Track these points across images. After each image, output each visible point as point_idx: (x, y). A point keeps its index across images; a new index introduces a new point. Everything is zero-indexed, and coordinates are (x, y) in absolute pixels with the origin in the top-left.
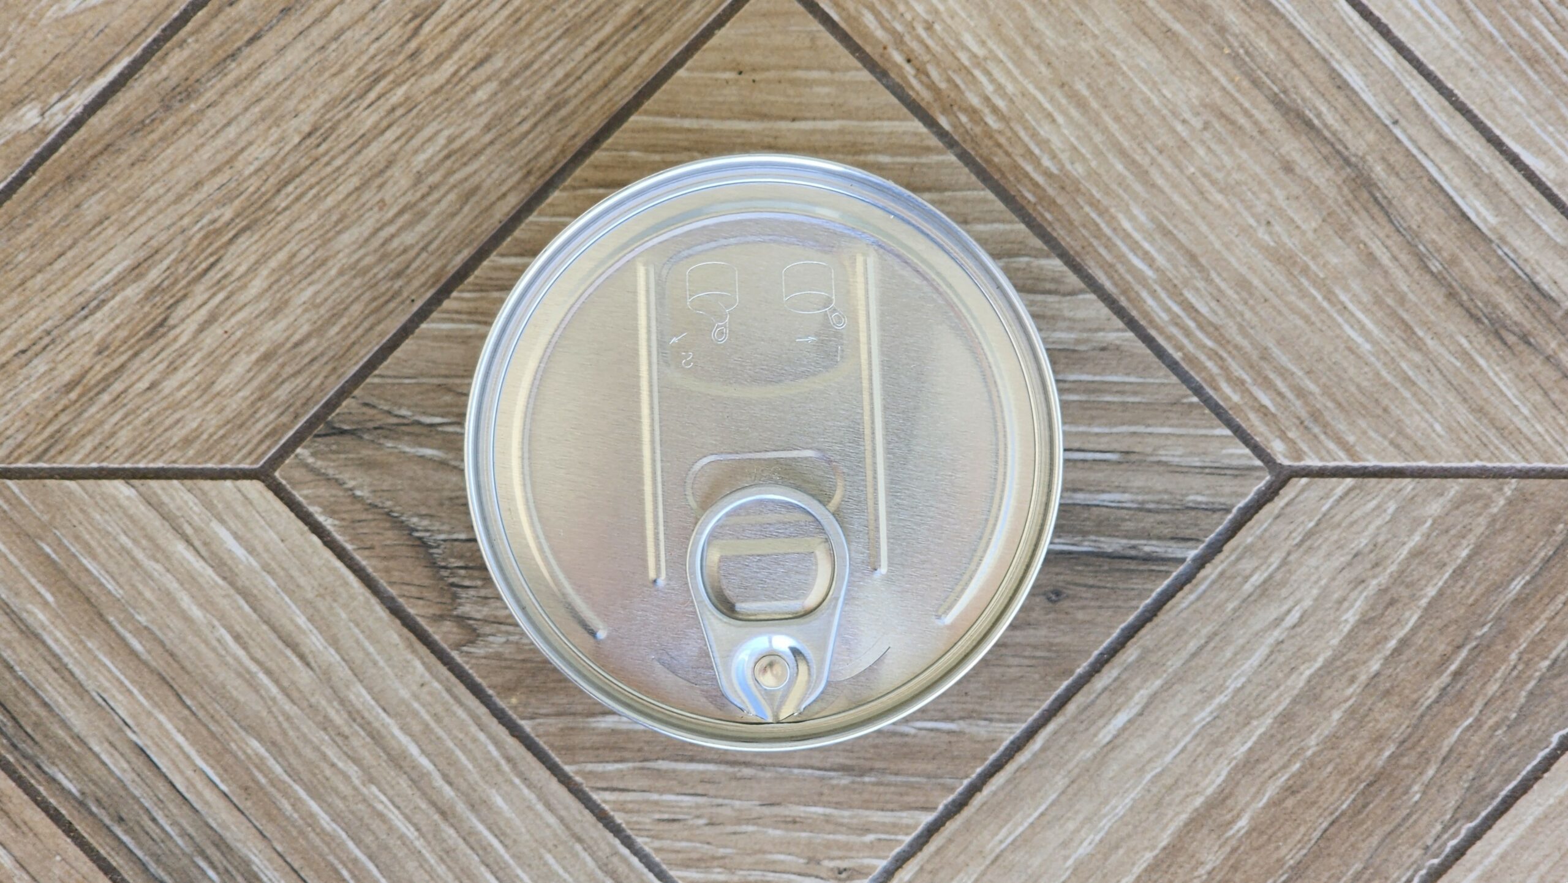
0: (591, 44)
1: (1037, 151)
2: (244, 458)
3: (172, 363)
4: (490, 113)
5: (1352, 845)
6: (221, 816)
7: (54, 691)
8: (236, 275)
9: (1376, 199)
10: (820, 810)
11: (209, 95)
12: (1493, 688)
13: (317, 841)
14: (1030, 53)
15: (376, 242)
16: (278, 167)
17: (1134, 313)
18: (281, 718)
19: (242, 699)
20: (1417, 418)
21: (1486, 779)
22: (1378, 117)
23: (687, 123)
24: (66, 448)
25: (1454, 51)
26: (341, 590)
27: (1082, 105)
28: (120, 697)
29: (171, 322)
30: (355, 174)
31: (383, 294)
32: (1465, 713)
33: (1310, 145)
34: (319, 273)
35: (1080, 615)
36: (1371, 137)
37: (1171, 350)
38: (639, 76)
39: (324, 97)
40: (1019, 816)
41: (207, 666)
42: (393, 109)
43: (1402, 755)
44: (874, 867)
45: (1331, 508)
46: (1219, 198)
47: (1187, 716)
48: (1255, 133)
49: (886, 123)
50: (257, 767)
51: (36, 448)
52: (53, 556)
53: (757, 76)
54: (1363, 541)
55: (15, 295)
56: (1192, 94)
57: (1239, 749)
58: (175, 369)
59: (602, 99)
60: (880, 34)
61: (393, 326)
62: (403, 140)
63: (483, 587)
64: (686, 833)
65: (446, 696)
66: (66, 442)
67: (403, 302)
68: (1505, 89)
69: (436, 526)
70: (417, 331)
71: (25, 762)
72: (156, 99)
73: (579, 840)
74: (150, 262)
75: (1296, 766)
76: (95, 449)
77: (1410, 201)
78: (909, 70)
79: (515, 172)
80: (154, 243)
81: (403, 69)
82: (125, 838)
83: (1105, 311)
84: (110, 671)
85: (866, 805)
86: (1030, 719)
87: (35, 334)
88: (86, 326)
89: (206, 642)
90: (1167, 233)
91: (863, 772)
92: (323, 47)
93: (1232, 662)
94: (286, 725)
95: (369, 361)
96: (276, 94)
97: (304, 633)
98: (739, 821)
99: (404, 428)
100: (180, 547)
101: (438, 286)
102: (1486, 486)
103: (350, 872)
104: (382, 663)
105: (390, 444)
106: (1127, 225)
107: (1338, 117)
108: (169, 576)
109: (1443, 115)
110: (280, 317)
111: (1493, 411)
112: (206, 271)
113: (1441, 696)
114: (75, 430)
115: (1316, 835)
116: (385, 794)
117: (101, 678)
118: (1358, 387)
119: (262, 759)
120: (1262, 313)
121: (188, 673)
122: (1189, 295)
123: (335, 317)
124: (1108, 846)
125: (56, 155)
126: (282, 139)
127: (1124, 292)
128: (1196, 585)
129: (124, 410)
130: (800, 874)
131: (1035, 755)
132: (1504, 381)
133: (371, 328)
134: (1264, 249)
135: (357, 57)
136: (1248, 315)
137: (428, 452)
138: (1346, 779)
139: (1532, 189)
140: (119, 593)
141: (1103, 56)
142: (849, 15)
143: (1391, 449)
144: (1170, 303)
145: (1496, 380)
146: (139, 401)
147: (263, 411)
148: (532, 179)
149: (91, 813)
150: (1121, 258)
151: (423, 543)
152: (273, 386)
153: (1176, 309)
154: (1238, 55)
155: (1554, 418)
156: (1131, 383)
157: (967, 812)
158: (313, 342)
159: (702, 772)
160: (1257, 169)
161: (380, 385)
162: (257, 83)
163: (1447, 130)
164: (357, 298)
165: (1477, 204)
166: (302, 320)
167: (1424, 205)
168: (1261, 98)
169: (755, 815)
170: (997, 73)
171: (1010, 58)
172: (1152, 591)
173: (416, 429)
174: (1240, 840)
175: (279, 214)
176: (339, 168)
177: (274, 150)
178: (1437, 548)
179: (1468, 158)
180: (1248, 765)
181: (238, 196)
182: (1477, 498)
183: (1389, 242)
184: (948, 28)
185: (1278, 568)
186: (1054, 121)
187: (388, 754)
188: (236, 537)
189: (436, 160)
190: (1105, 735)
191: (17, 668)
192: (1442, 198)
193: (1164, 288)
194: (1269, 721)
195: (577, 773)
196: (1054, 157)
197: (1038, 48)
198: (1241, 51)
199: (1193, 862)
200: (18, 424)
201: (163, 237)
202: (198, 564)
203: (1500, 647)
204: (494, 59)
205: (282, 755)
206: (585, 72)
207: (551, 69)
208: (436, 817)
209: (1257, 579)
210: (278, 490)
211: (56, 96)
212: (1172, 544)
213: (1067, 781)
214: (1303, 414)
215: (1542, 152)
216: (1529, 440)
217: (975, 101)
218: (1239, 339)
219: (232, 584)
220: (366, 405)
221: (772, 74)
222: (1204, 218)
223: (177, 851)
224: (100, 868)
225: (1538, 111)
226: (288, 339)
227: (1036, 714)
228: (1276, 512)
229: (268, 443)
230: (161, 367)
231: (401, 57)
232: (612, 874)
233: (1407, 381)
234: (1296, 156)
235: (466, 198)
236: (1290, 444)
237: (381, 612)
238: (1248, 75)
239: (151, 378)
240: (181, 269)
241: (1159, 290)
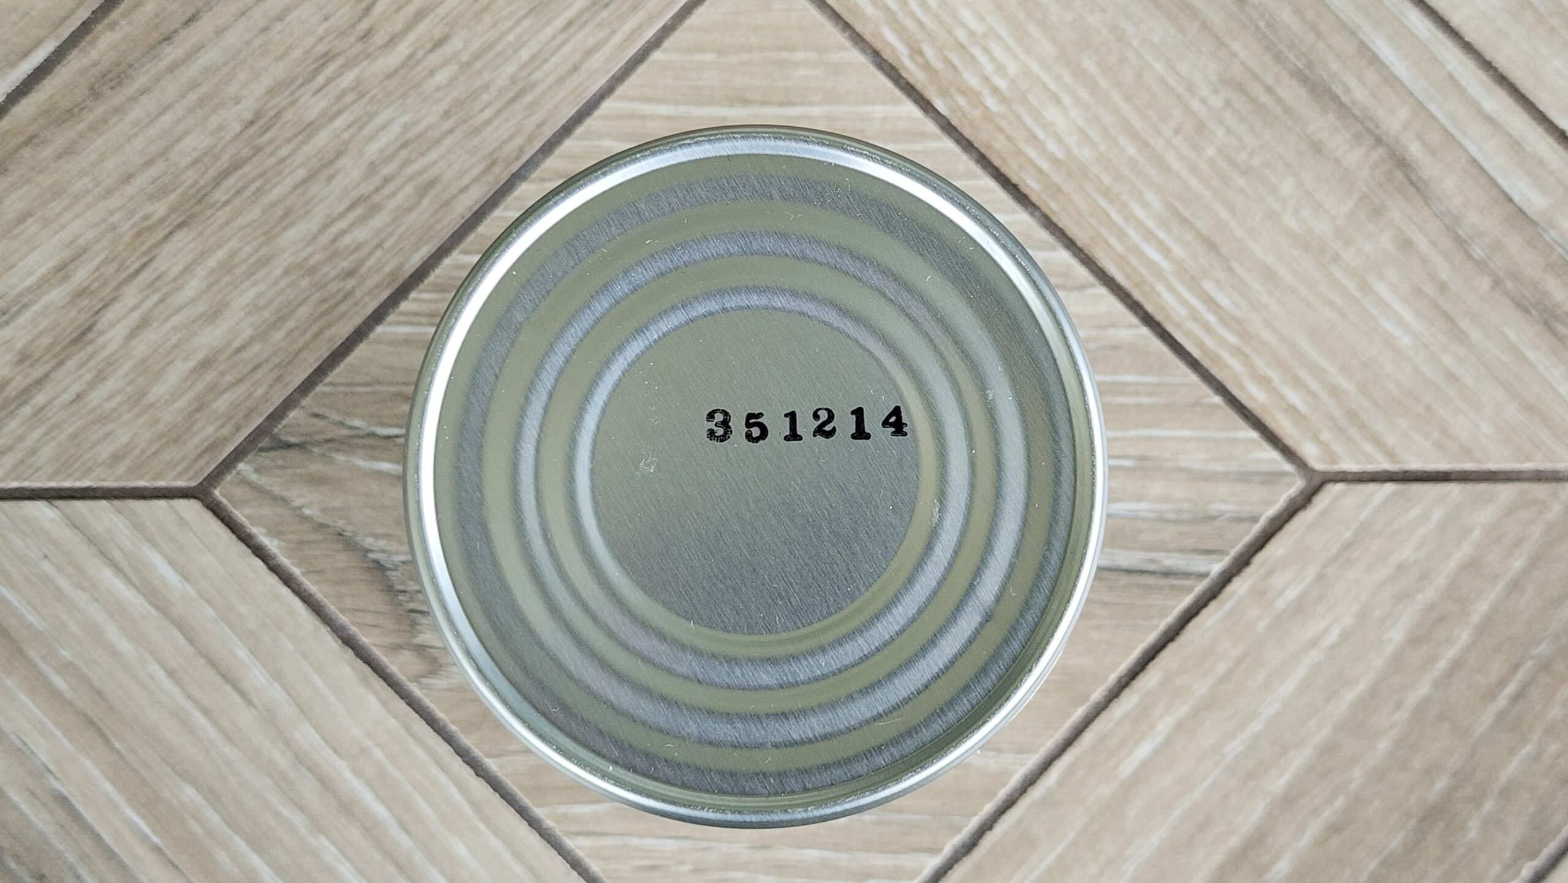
0: (560, 22)
1: (1040, 134)
2: (180, 474)
3: (100, 373)
4: (449, 99)
8: (172, 274)
9: (1411, 181)
11: (141, 81)
12: (1553, 713)
14: (1033, 29)
15: (325, 239)
16: (217, 158)
17: (1150, 308)
18: (220, 762)
19: (177, 742)
20: (1462, 418)
22: (1411, 94)
23: (664, 110)
26: (286, 618)
27: (1090, 85)
28: (41, 739)
29: (100, 326)
30: (303, 164)
31: (334, 295)
32: (1523, 741)
33: (1339, 124)
34: (263, 272)
36: (1404, 113)
37: (1189, 347)
38: (613, 59)
39: (266, 82)
40: (1034, 858)
41: (138, 706)
42: (344, 93)
43: (1457, 787)
45: (1370, 516)
46: (1241, 181)
47: (1217, 744)
48: (1279, 110)
49: (878, 107)
50: (193, 817)
54: (1406, 552)
56: (1210, 71)
57: (1277, 782)
58: (105, 379)
59: (572, 83)
60: (870, 10)
61: (344, 329)
62: (354, 129)
65: (405, 734)
67: (356, 304)
68: (1549, 61)
70: (372, 336)
72: (85, 86)
74: (77, 262)
75: (1340, 800)
76: (15, 467)
77: (1449, 183)
78: (902, 48)
79: (478, 163)
80: (81, 242)
81: (354, 51)
83: (1117, 305)
84: (29, 711)
85: (866, 848)
86: (1044, 751)
89: (136, 679)
90: (1183, 221)
92: (266, 29)
93: (1265, 685)
94: (225, 769)
95: (320, 366)
96: (215, 80)
97: (246, 667)
98: (727, 867)
99: (358, 441)
100: (110, 574)
101: (396, 286)
102: (1540, 490)
104: (332, 698)
105: (340, 457)
106: (1140, 213)
107: (1368, 92)
108: (96, 605)
109: (1481, 88)
110: (220, 320)
111: (1544, 409)
112: (138, 272)
113: (1497, 721)
116: (334, 844)
117: (20, 720)
119: (198, 807)
120: (1290, 305)
121: (117, 712)
122: (1208, 286)
123: (280, 320)
126: (221, 128)
127: (1136, 285)
128: (1222, 603)
129: (49, 424)
131: (1050, 789)
133: (321, 332)
134: (1292, 236)
135: (305, 38)
136: (1274, 307)
137: (385, 466)
138: (1394, 815)
140: (41, 626)
141: (1113, 31)
143: (1434, 449)
144: (1188, 296)
145: (1545, 374)
146: (63, 414)
147: (201, 423)
148: (497, 170)
149: (10, 870)
150: (1134, 248)
151: (380, 566)
152: (211, 396)
153: (1195, 302)
154: (1258, 28)
156: (1147, 384)
157: (978, 853)
158: (256, 348)
160: (1282, 149)
161: (332, 394)
162: (194, 67)
163: (1487, 106)
164: (305, 300)
165: (1520, 183)
166: (244, 324)
167: (1465, 187)
168: (1284, 75)
170: (997, 51)
171: (1011, 34)
172: (1173, 608)
173: (372, 441)
175: (219, 209)
176: (283, 160)
177: (212, 140)
178: (1490, 559)
179: (1510, 136)
180: (1286, 800)
181: (174, 190)
183: (1427, 227)
185: (1315, 582)
186: (1059, 102)
187: (340, 800)
188: (172, 563)
189: (390, 149)
190: (1127, 768)
192: (1484, 178)
193: (1180, 280)
194: (1308, 751)
195: (547, 816)
196: (1060, 141)
197: (1043, 24)
198: (1262, 24)
201: (90, 235)
202: (128, 593)
204: (452, 41)
205: (221, 802)
206: (553, 54)
207: (516, 51)
208: (392, 869)
209: (1292, 594)
210: (216, 509)
212: (1194, 556)
213: (1086, 818)
214: (1337, 413)
217: (973, 81)
218: (1266, 335)
219: (166, 614)
220: (316, 416)
221: (756, 56)
222: (1224, 203)
226: (229, 344)
227: (1049, 745)
228: (1310, 521)
229: (206, 458)
230: (89, 377)
231: (352, 39)
233: (1452, 377)
234: (1324, 135)
235: (424, 190)
236: (1324, 446)
237: (331, 642)
238: (1269, 47)
239: (76, 388)
240: (111, 269)
241: (1174, 281)
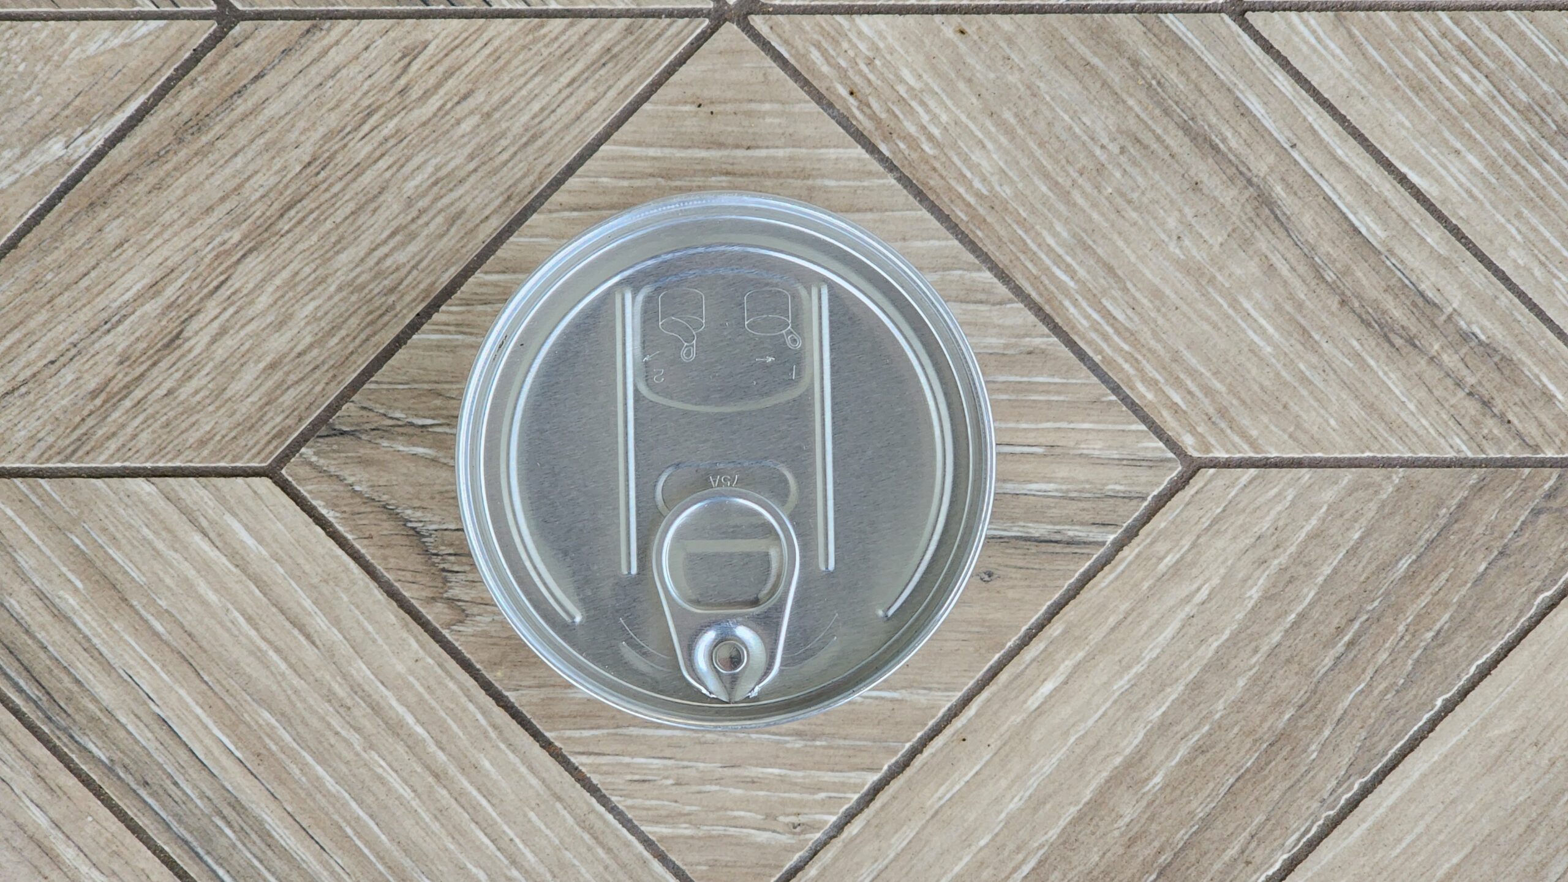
0: (564, 80)
1: (969, 175)
2: (254, 457)
3: (186, 371)
4: (473, 142)
5: (1257, 800)
6: (236, 780)
7: (84, 669)
8: (245, 291)
9: (1276, 217)
10: (776, 771)
11: (218, 129)
12: (1383, 656)
13: (323, 802)
14: (962, 85)
15: (371, 262)
16: (281, 194)
17: (1057, 320)
18: (289, 692)
19: (255, 675)
20: (1314, 414)
21: (1376, 739)
22: (1278, 141)
23: (652, 152)
24: (92, 449)
25: (1347, 81)
26: (343, 575)
27: (1010, 132)
28: (144, 674)
29: (185, 334)
30: (352, 199)
31: (378, 308)
32: (1358, 679)
33: (1217, 167)
34: (320, 289)
35: (1011, 594)
36: (1271, 159)
37: (1091, 353)
38: (610, 110)
39: (322, 130)
40: (956, 775)
41: (222, 645)
42: (385, 140)
43: (1301, 717)
44: (826, 822)
45: (1237, 495)
46: (1134, 215)
47: (1108, 684)
48: (1167, 157)
49: (832, 150)
50: (268, 736)
51: (65, 448)
52: (82, 547)
53: (713, 108)
54: (1265, 525)
55: (43, 311)
56: (1110, 122)
57: (1155, 713)
58: (190, 377)
59: (575, 131)
60: (825, 69)
61: (387, 337)
62: (395, 169)
63: (471, 571)
64: (655, 792)
65: (439, 671)
66: (92, 443)
67: (396, 316)
68: (1393, 115)
69: (428, 517)
70: (409, 342)
71: (58, 732)
72: (171, 132)
73: (559, 799)
74: (166, 280)
75: (1207, 728)
76: (119, 450)
77: (1307, 219)
78: (851, 100)
79: (497, 197)
80: (169, 263)
81: (394, 103)
82: (150, 800)
83: (1031, 318)
84: (133, 649)
85: (818, 766)
86: (966, 688)
87: (63, 346)
88: (109, 339)
89: (221, 623)
90: (1087, 248)
91: (814, 738)
92: (320, 84)
93: (1148, 634)
94: (294, 698)
95: (366, 368)
96: (278, 127)
97: (310, 614)
98: (703, 781)
99: (398, 429)
100: (197, 538)
101: (428, 300)
102: (1376, 474)
103: (354, 830)
104: (380, 641)
105: (385, 443)
106: (1051, 241)
107: (1241, 141)
108: (187, 564)
109: (1336, 139)
110: (285, 328)
111: (1382, 407)
112: (217, 288)
113: (1335, 665)
114: (100, 433)
115: (1223, 790)
116: (384, 758)
117: (126, 657)
118: (1262, 388)
119: (273, 728)
120: (1174, 320)
121: (205, 652)
122: (1107, 302)
123: (334, 329)
124: (1036, 803)
125: (80, 184)
126: (284, 168)
127: (1048, 301)
128: (1115, 567)
129: (145, 414)
130: (759, 829)
131: (969, 720)
132: (1393, 381)
133: (367, 339)
134: (1177, 262)
135: (353, 93)
136: (1160, 321)
137: (420, 450)
138: (1250, 740)
139: (1418, 206)
140: (141, 579)
141: (1029, 87)
142: (797, 50)
143: (1291, 441)
144: (1090, 310)
145: (1385, 378)
146: (157, 406)
147: (270, 414)
148: (512, 203)
149: (119, 778)
150: (1046, 270)
151: (417, 533)
152: (279, 392)
153: (1096, 316)
154: (1150, 85)
155: (1438, 413)
156: (1056, 384)
157: (909, 772)
158: (315, 352)
159: (671, 737)
160: (1169, 189)
161: (377, 390)
162: (261, 117)
163: (1340, 152)
164: (355, 312)
165: (1368, 219)
166: (304, 333)
167: (1320, 221)
168: (1171, 126)
169: (717, 775)
170: (932, 104)
171: (944, 90)
172: (1075, 571)
173: (410, 430)
174: (1155, 794)
175: (282, 236)
176: (336, 195)
177: (277, 178)
178: (1333, 531)
179: (1359, 177)
180: (1164, 726)
181: (245, 220)
182: (1370, 485)
183: (1289, 256)
184: (887, 64)
185: (1189, 550)
186: (984, 147)
187: (386, 723)
188: (246, 527)
189: (425, 186)
190: (1033, 703)
191: (50, 648)
192: (1336, 216)
193: (1084, 298)
194: (1181, 688)
195: (556, 738)
196: (984, 180)
197: (970, 81)
198: (1154, 82)
199: (1113, 815)
200: (49, 427)
201: (177, 258)
202: (213, 554)
203: (1390, 620)
204: (476, 94)
205: (291, 725)
206: (559, 105)
207: (528, 103)
208: (431, 779)
209: (1170, 560)
210: (285, 487)
211: (79, 130)
212: (1094, 528)
213: (999, 743)
214: (1211, 411)
215: (1426, 171)
216: (1415, 433)
217: (912, 129)
218: (1153, 343)
219: (244, 571)
220: (364, 408)
221: (729, 107)
222: (1120, 234)
223: (197, 812)
224: (128, 827)
225: (1422, 135)
226: (292, 349)
227: (971, 683)
228: (1187, 499)
229: (275, 443)
230: (178, 375)
231: (391, 94)
232: (590, 830)
233: (1303, 379)
234: (1204, 176)
235: (452, 221)
236: (1200, 438)
237: (379, 595)
238: (1159, 104)
239: (168, 385)
240: (195, 286)
241: (1080, 299)
